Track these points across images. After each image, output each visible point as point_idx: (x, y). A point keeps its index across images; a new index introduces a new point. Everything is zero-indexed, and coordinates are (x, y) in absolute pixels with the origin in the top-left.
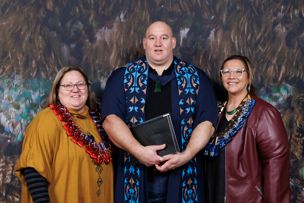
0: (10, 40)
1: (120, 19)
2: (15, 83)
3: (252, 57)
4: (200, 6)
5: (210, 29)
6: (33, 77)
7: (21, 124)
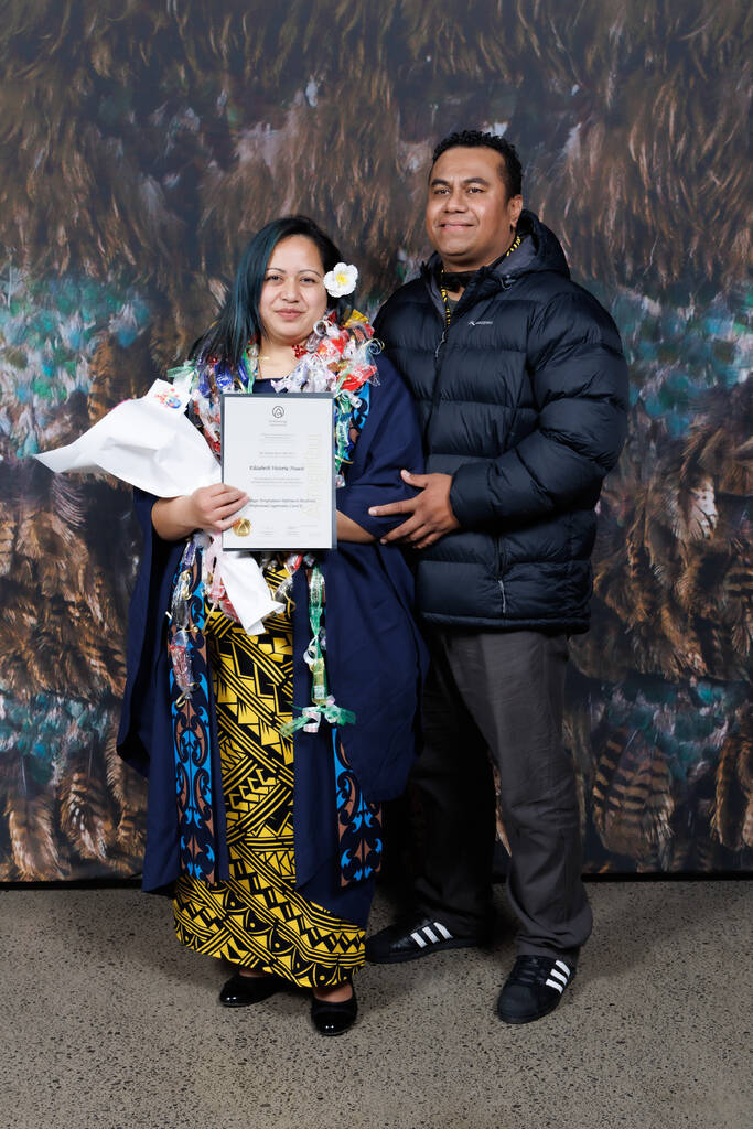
1: (307, 99)
2: (10, 293)
3: (689, 203)
4: (539, 54)
5: (569, 125)
6: (61, 273)
7: (33, 410)
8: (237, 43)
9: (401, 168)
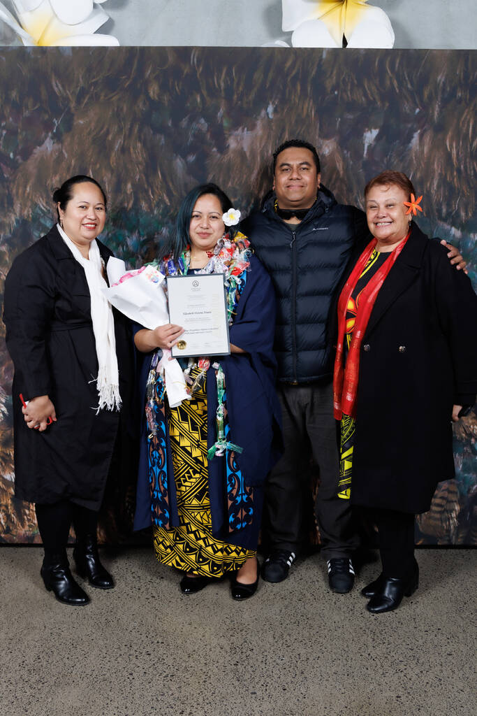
0: (91, 150)
1: (268, 114)
4: (398, 91)
5: (412, 131)
6: (128, 209)
8: (229, 83)
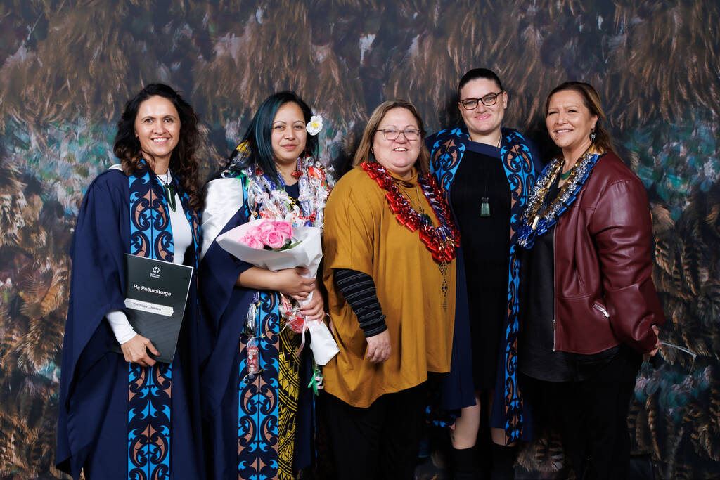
0: (68, 58)
1: (257, 19)
2: (79, 132)
5: (411, 37)
6: (109, 121)
9: (313, 61)
